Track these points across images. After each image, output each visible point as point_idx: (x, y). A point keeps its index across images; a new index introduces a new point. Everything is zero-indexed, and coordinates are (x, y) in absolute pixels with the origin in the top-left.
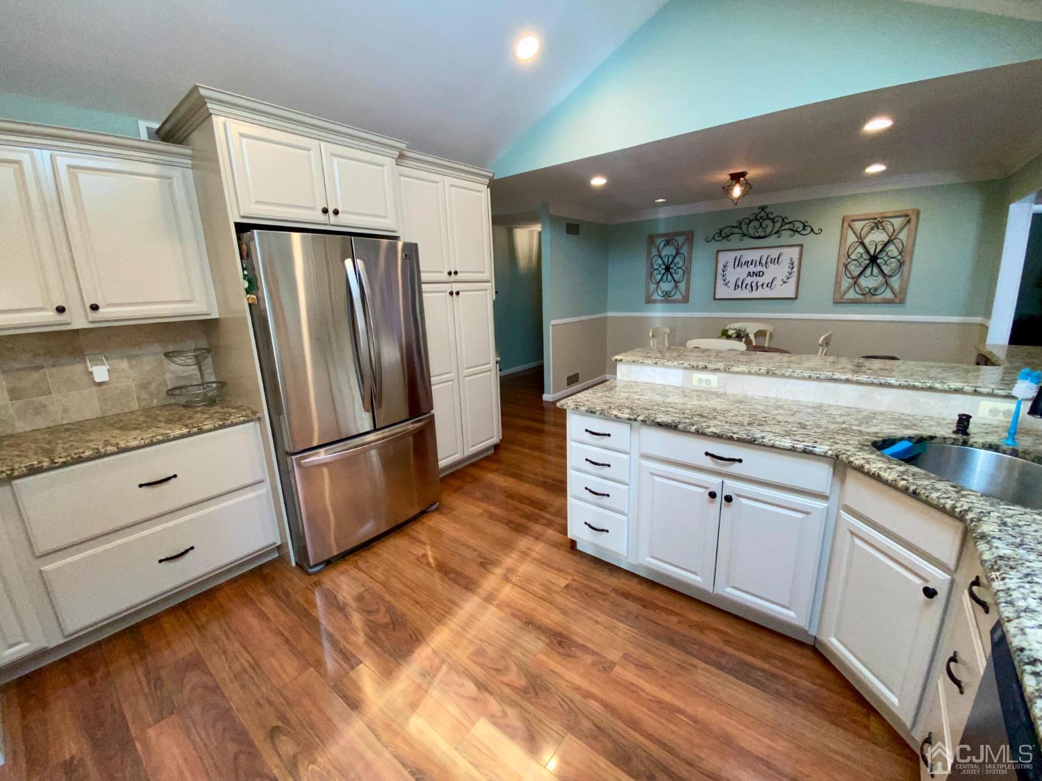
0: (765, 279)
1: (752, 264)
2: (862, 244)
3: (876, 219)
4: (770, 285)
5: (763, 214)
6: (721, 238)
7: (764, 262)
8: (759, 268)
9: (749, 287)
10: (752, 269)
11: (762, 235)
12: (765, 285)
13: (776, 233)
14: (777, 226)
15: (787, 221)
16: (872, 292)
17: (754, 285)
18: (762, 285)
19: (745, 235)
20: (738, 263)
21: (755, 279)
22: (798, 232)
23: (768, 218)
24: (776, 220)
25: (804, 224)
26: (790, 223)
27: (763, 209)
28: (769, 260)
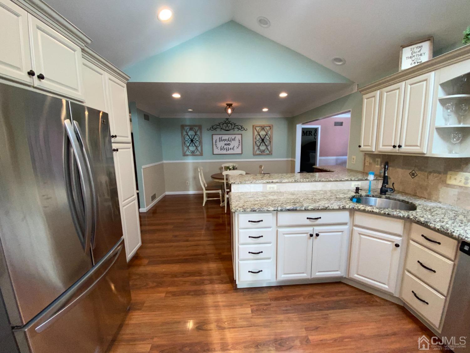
0: (231, 146)
1: (226, 140)
2: (259, 135)
3: (262, 127)
4: (233, 149)
5: (227, 121)
6: (213, 129)
7: (230, 140)
8: (228, 142)
9: (225, 149)
10: (226, 142)
11: (228, 129)
12: (231, 149)
13: (233, 129)
14: (233, 126)
15: (236, 125)
16: (264, 151)
17: (227, 148)
18: (230, 149)
19: (222, 129)
20: (221, 140)
21: (227, 146)
22: (240, 129)
23: (229, 123)
24: (232, 124)
25: (241, 127)
26: (237, 126)
27: (227, 120)
28: (232, 139)
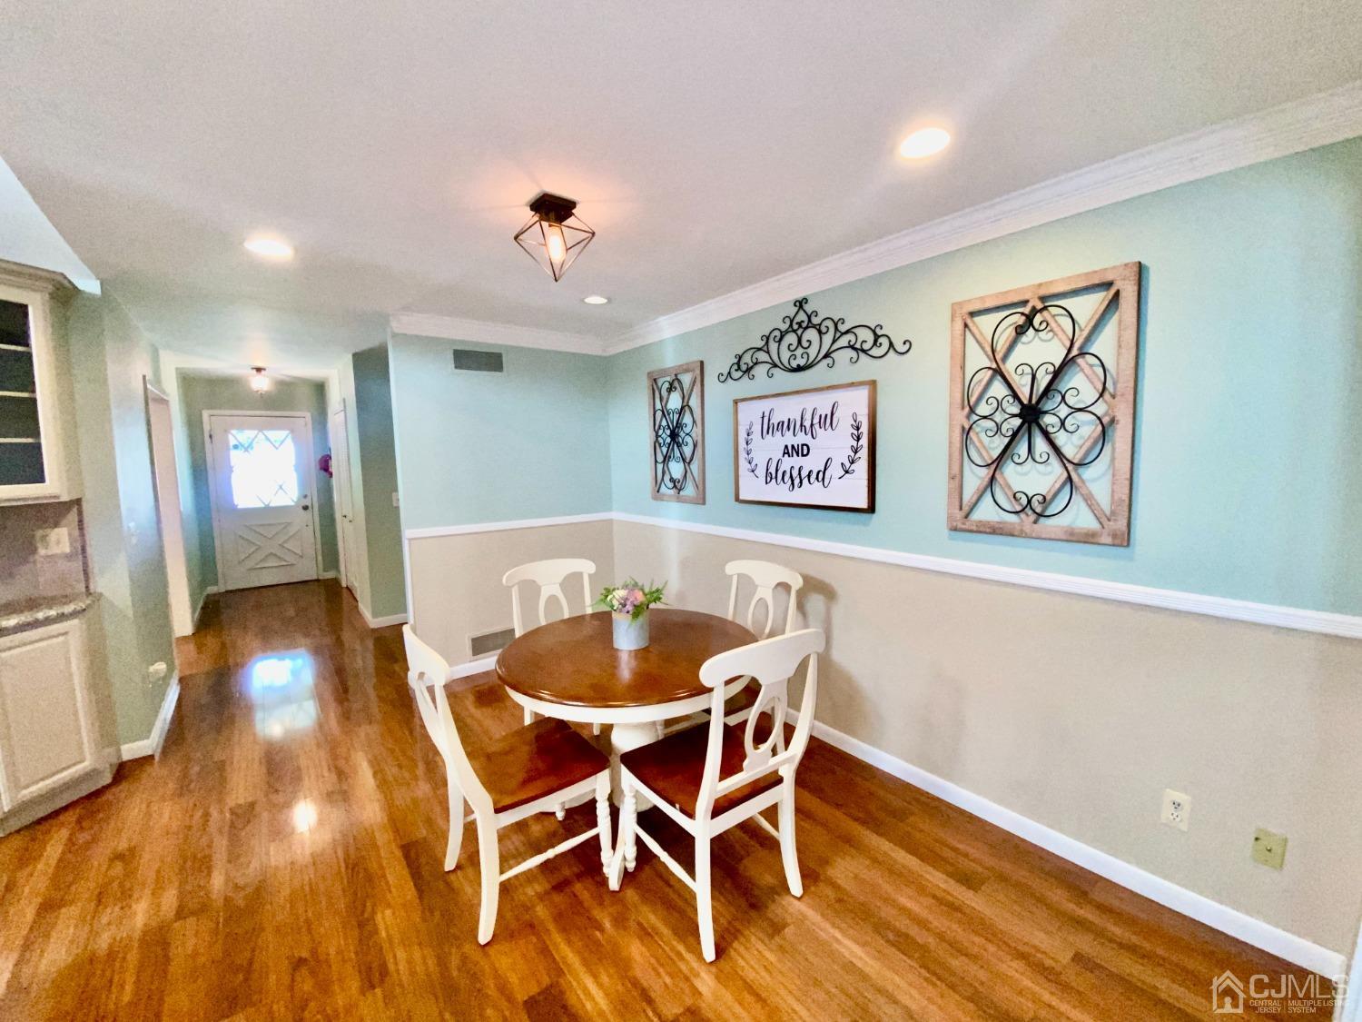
0: (812, 463)
1: (789, 428)
2: (998, 372)
3: (1025, 302)
4: (821, 476)
5: (802, 317)
6: (740, 373)
7: (807, 424)
8: (801, 438)
9: (787, 477)
10: (790, 439)
11: (802, 362)
12: (814, 476)
13: (827, 356)
14: (828, 339)
15: (843, 328)
16: (1035, 508)
17: (795, 473)
18: (809, 476)
19: (775, 366)
20: (769, 428)
21: (796, 461)
22: (864, 351)
23: (810, 325)
25: (874, 332)
26: (847, 332)
27: (801, 307)
28: (816, 421)
